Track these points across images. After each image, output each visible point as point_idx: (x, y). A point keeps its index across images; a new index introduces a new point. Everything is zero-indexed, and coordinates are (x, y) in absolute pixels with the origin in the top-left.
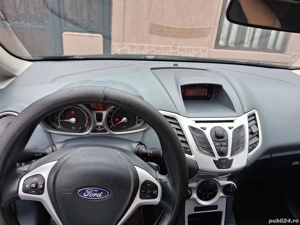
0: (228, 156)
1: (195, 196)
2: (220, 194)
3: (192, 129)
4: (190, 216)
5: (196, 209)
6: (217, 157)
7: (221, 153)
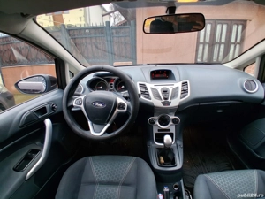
0: (169, 100)
1: (157, 123)
2: (171, 123)
3: (152, 88)
4: (156, 134)
5: (159, 130)
6: (163, 100)
7: (166, 99)
